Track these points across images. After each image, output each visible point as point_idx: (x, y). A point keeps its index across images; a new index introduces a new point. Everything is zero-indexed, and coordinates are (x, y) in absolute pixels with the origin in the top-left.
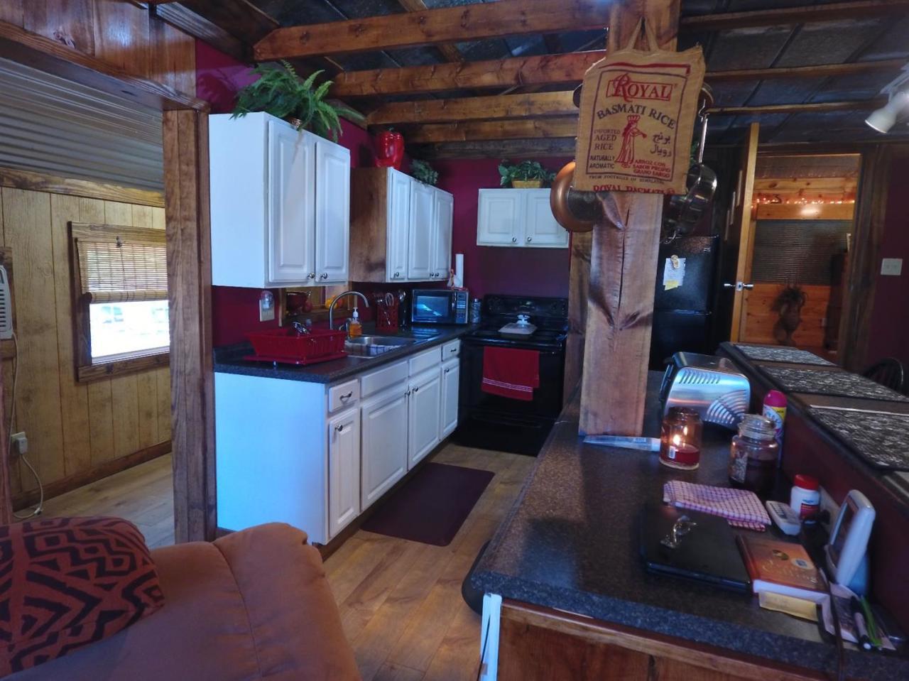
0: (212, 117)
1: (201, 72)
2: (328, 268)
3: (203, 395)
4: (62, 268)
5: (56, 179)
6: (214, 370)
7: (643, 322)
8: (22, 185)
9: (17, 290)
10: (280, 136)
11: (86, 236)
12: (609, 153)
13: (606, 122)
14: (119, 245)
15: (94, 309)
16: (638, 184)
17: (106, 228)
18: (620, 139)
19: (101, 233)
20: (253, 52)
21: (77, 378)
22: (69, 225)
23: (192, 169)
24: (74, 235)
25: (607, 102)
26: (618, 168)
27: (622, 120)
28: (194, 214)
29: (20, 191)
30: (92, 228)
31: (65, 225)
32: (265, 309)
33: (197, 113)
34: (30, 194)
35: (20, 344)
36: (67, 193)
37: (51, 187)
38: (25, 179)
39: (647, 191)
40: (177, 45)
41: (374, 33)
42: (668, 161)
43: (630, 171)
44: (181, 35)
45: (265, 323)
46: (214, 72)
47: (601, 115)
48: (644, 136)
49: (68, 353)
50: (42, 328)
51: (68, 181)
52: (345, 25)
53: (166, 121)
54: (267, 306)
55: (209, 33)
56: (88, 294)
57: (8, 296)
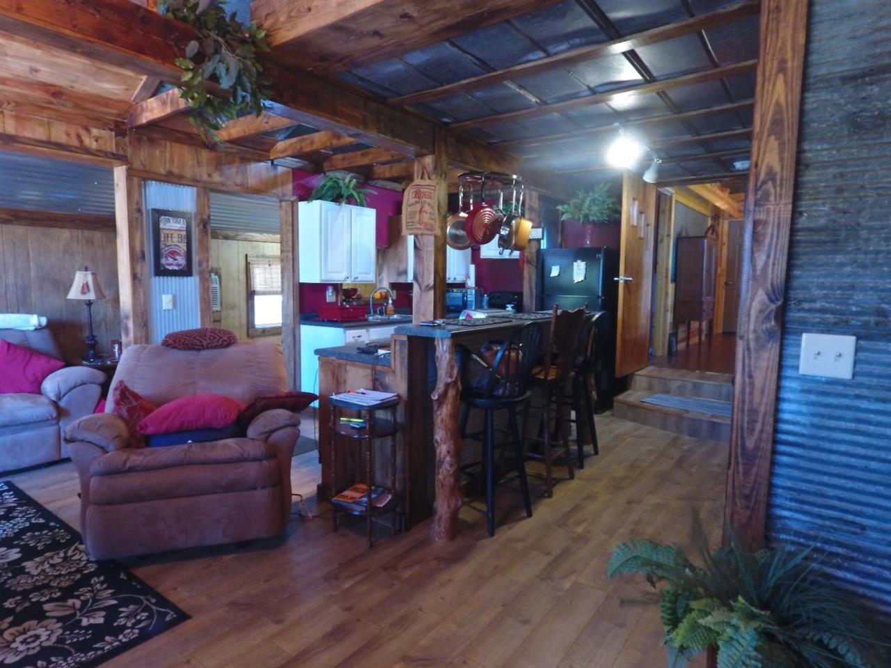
0: (299, 203)
1: (295, 183)
2: (360, 273)
3: (294, 336)
4: (243, 277)
5: (241, 233)
6: (300, 323)
7: (430, 289)
8: (226, 238)
9: (223, 289)
10: (328, 210)
11: (253, 261)
12: (414, 220)
13: (412, 208)
14: (270, 265)
15: (257, 298)
16: (425, 232)
17: (264, 256)
18: (418, 215)
19: (261, 259)
20: (322, 167)
21: (248, 334)
22: (246, 255)
23: (290, 228)
24: (248, 261)
25: (413, 201)
26: (418, 226)
27: (418, 207)
28: (291, 249)
29: (225, 241)
30: (257, 257)
31: (244, 256)
32: (330, 296)
33: (292, 202)
34: (229, 242)
35: (224, 314)
36: (245, 240)
37: (239, 237)
38: (227, 235)
39: (428, 235)
40: (284, 174)
41: (371, 156)
42: (433, 222)
43: (422, 227)
44: (286, 169)
45: (330, 303)
46: (302, 182)
47: (410, 206)
48: (426, 212)
49: (244, 321)
50: (233, 307)
51: (246, 234)
52: (359, 153)
53: (281, 206)
54: (330, 294)
55: (299, 165)
56: (254, 291)
57: (218, 290)
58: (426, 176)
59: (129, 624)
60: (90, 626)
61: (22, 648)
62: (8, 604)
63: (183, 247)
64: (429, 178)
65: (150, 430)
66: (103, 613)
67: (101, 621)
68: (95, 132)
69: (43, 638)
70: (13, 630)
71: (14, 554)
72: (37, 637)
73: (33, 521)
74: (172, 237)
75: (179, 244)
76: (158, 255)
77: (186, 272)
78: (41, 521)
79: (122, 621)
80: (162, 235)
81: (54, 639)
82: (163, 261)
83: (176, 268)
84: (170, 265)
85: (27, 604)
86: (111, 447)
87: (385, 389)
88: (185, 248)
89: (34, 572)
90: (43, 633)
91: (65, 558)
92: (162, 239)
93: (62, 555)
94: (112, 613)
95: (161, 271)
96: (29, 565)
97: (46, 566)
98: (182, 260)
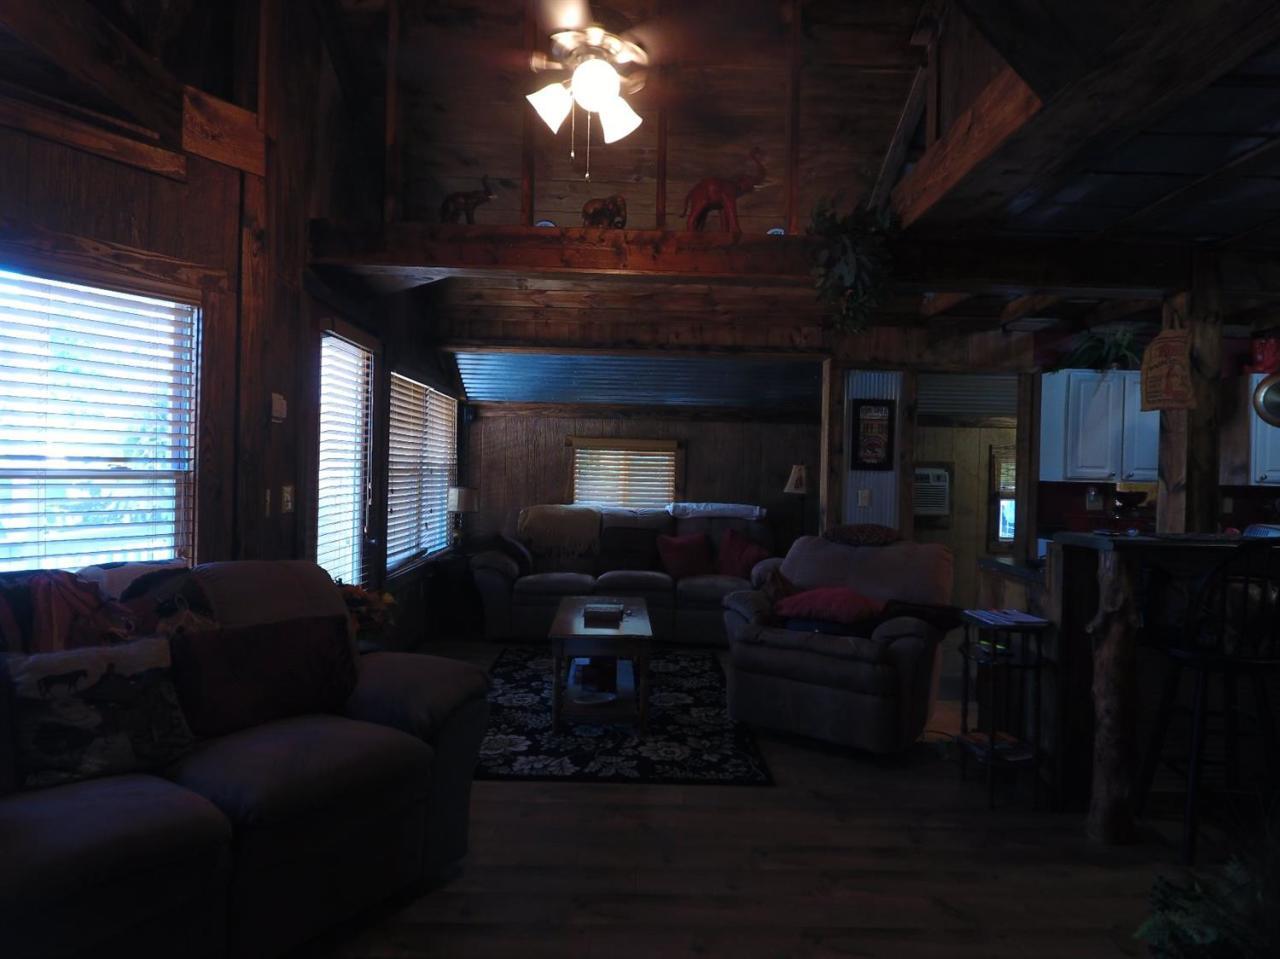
0: (1043, 375)
1: (1038, 349)
2: (1135, 469)
5: (984, 419)
7: (1180, 489)
9: (956, 489)
10: (1081, 381)
11: (1000, 453)
12: (1158, 389)
13: (1155, 372)
16: (1176, 405)
19: (1012, 451)
20: (1084, 321)
22: (991, 447)
23: (1028, 409)
24: (993, 453)
25: (1157, 361)
26: (1165, 396)
27: (1164, 369)
28: (1028, 436)
29: (962, 428)
30: (1006, 447)
31: (988, 448)
32: (1092, 501)
33: (1032, 375)
34: (968, 429)
35: (954, 520)
37: (982, 424)
38: (965, 421)
39: (1179, 409)
40: (1022, 340)
42: (1186, 389)
43: (1171, 397)
44: (1025, 334)
45: (1094, 512)
46: (1051, 347)
47: (1152, 368)
48: (1176, 376)
49: (984, 530)
50: (969, 512)
51: (992, 419)
54: (1093, 499)
55: (1044, 326)
56: (998, 493)
57: (947, 490)
58: (1177, 323)
59: (731, 770)
60: (708, 761)
61: (663, 755)
62: (670, 728)
63: (884, 437)
64: (1182, 326)
65: (784, 612)
66: (719, 757)
67: (715, 760)
68: (805, 330)
69: (677, 755)
70: (664, 743)
71: (689, 700)
72: (674, 753)
73: (714, 683)
74: (872, 428)
75: (880, 435)
76: (856, 447)
77: (884, 466)
78: (718, 685)
79: (727, 766)
80: (862, 426)
81: (681, 758)
82: (861, 454)
83: (874, 461)
84: (868, 458)
85: (679, 732)
86: (753, 621)
87: (1039, 612)
88: (886, 440)
89: (695, 715)
90: (678, 752)
91: (718, 714)
92: (862, 430)
93: (717, 711)
94: (725, 759)
95: (858, 465)
96: (694, 711)
97: (703, 714)
98: (881, 453)
